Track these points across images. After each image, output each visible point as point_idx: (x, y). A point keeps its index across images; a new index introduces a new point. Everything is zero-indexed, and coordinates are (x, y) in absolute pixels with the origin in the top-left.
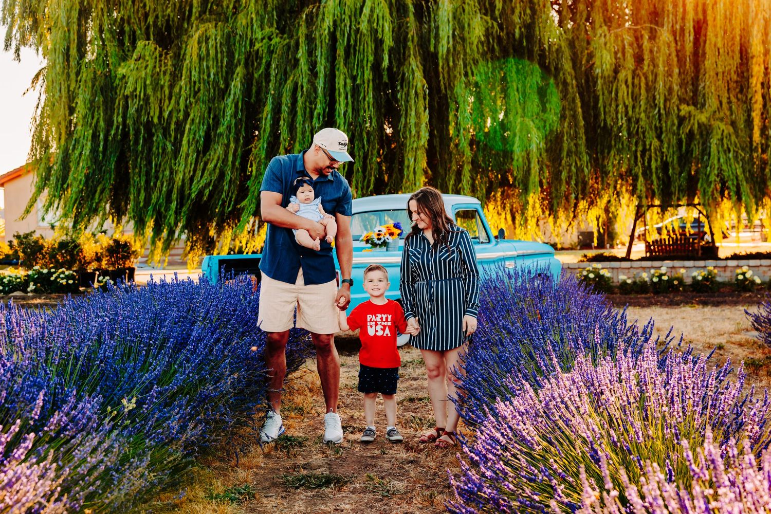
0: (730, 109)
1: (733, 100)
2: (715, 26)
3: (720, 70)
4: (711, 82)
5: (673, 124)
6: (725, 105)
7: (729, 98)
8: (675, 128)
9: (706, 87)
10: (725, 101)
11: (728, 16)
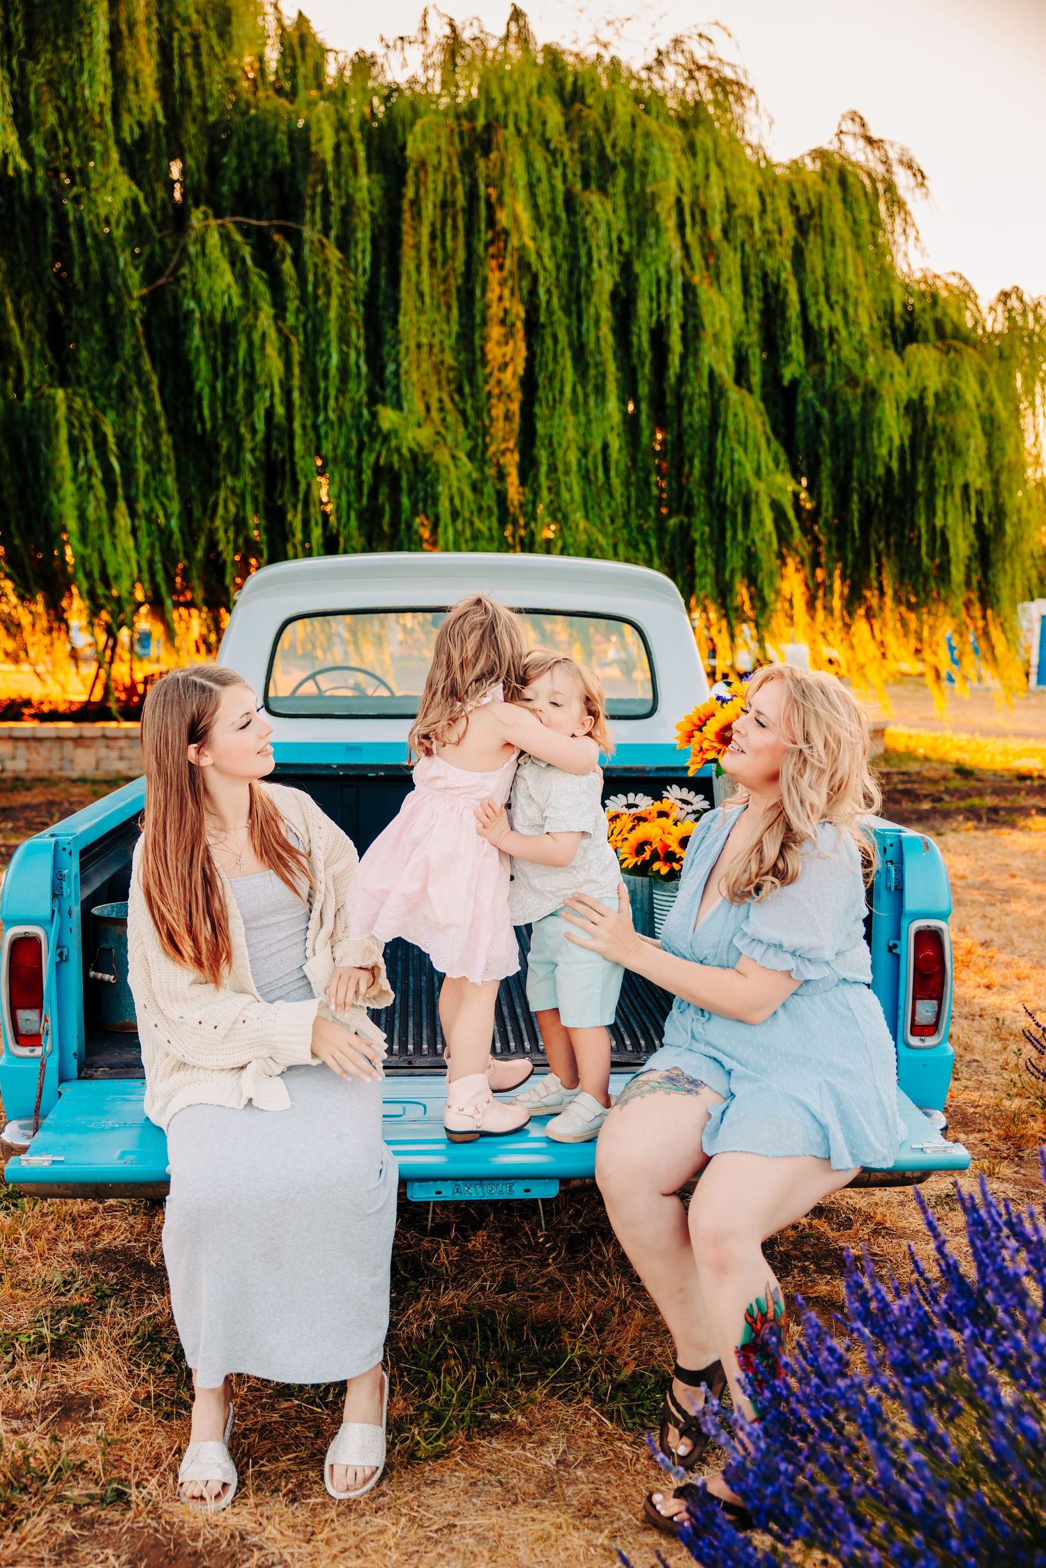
0: (444, 420)
1: (448, 405)
2: (417, 246)
3: (424, 340)
4: (410, 364)
5: (349, 444)
6: (435, 414)
7: (440, 401)
8: (353, 452)
9: (402, 371)
10: (435, 405)
11: (439, 233)
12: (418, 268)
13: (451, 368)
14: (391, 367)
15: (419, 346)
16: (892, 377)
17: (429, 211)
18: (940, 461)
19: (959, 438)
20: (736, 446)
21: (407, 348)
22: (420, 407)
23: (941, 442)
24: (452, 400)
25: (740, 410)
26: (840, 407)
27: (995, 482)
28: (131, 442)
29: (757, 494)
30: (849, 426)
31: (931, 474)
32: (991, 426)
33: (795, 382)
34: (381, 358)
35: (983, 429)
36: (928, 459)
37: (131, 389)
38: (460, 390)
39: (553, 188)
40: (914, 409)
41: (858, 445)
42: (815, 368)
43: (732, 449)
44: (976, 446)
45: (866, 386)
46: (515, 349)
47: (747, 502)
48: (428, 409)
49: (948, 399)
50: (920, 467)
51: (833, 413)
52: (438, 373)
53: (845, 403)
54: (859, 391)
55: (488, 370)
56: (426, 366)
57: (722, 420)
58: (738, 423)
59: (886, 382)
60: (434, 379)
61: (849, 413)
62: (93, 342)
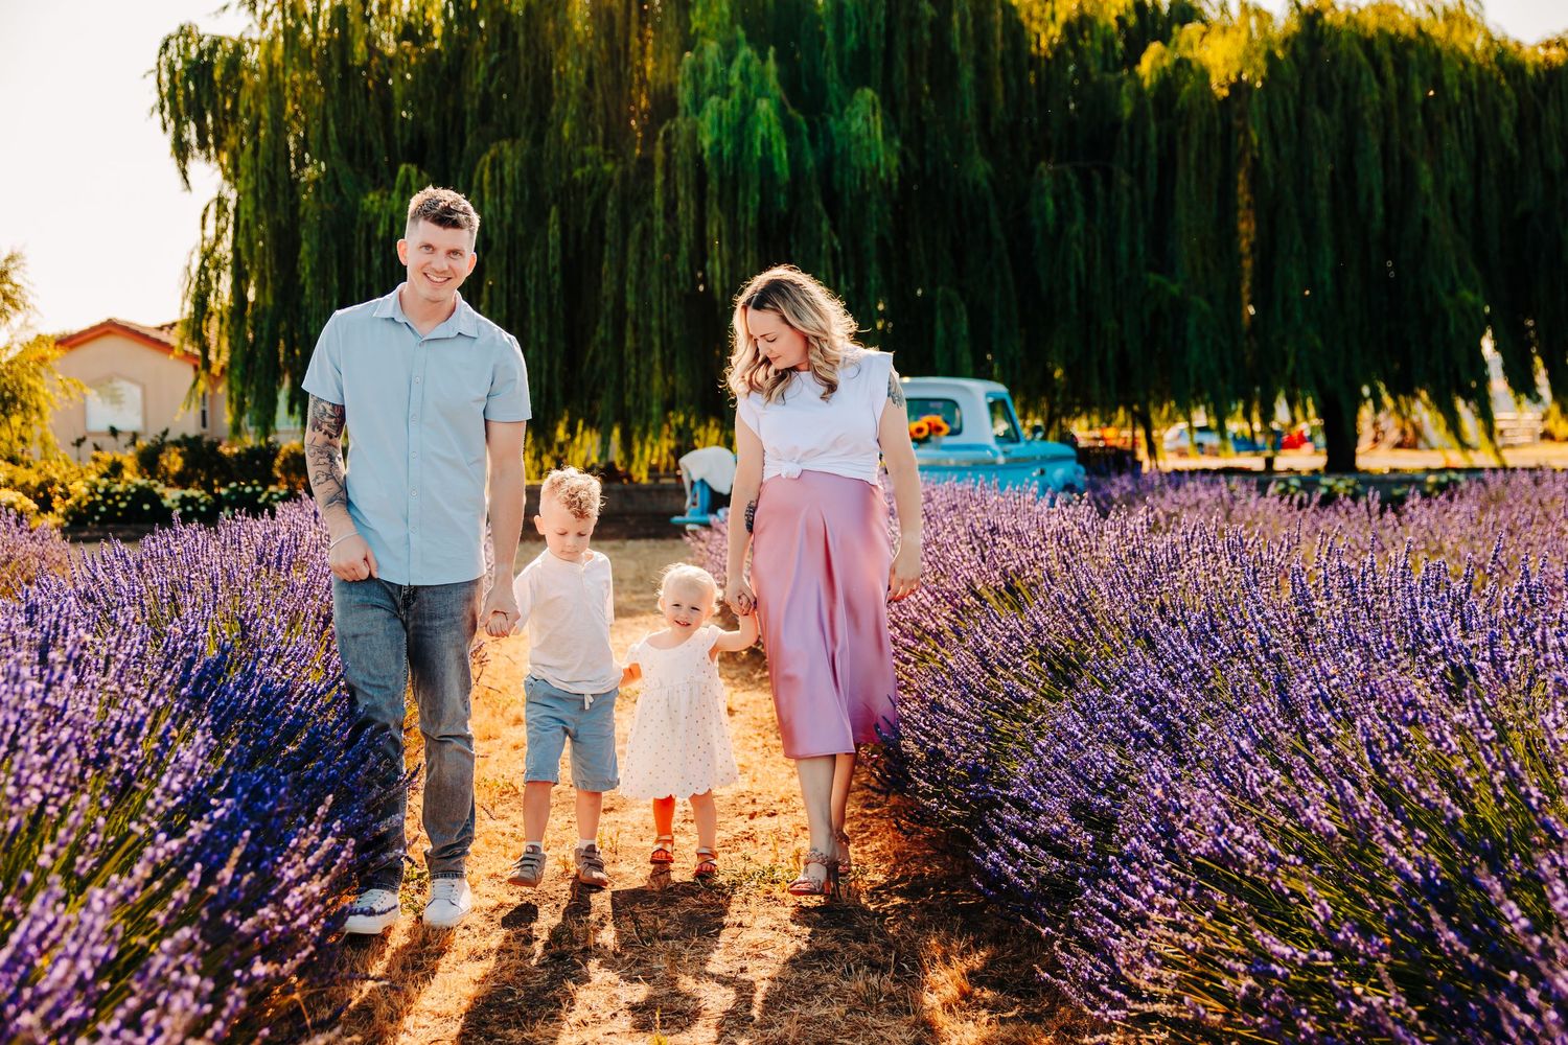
0: (1207, 277)
1: (1211, 265)
2: (1187, 165)
3: (1193, 225)
6: (1200, 273)
7: (1205, 263)
9: (1177, 248)
10: (1199, 266)
11: (1203, 153)
12: (1188, 178)
13: (1213, 241)
14: (1170, 245)
17: (1195, 140)
21: (1181, 232)
39: (1286, 111)
52: (1203, 245)
55: (1238, 239)
56: (1193, 242)
60: (1200, 250)
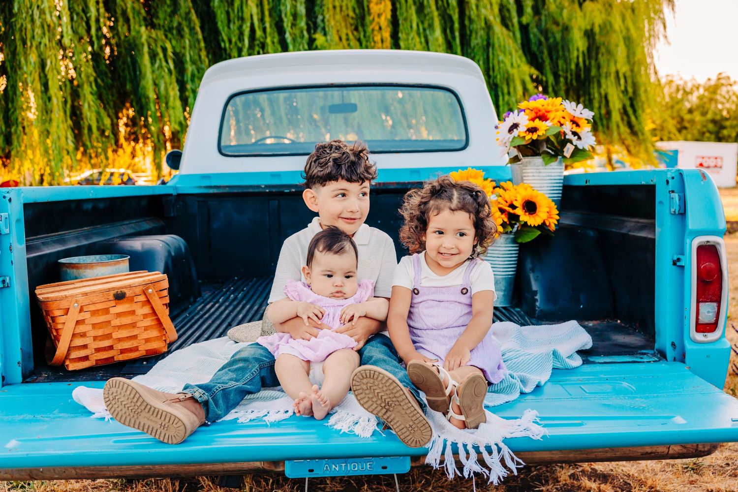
1: (351, 37)
3: (337, 4)
4: (330, 16)
7: (347, 35)
9: (326, 20)
10: (344, 37)
13: (352, 18)
14: (320, 18)
15: (334, 7)
16: (576, 18)
18: (602, 59)
19: (612, 47)
20: (499, 53)
21: (328, 9)
22: (336, 38)
23: (603, 50)
24: (353, 34)
25: (500, 36)
26: (550, 35)
27: (632, 71)
28: (184, 55)
29: (513, 76)
30: (556, 44)
31: (599, 67)
32: (628, 41)
33: (528, 25)
34: (315, 13)
35: (625, 43)
36: (597, 59)
37: (183, 29)
38: (356, 29)
40: (589, 34)
41: (561, 53)
42: (537, 18)
43: (498, 55)
44: (621, 52)
45: (564, 24)
46: (385, 6)
47: (508, 80)
48: (340, 39)
49: (607, 27)
50: (593, 63)
51: (547, 39)
52: (345, 21)
53: (553, 33)
54: (560, 28)
55: (371, 18)
56: (338, 17)
57: (491, 41)
58: (500, 42)
59: (574, 21)
60: (343, 24)
61: (555, 38)
62: (166, 7)
